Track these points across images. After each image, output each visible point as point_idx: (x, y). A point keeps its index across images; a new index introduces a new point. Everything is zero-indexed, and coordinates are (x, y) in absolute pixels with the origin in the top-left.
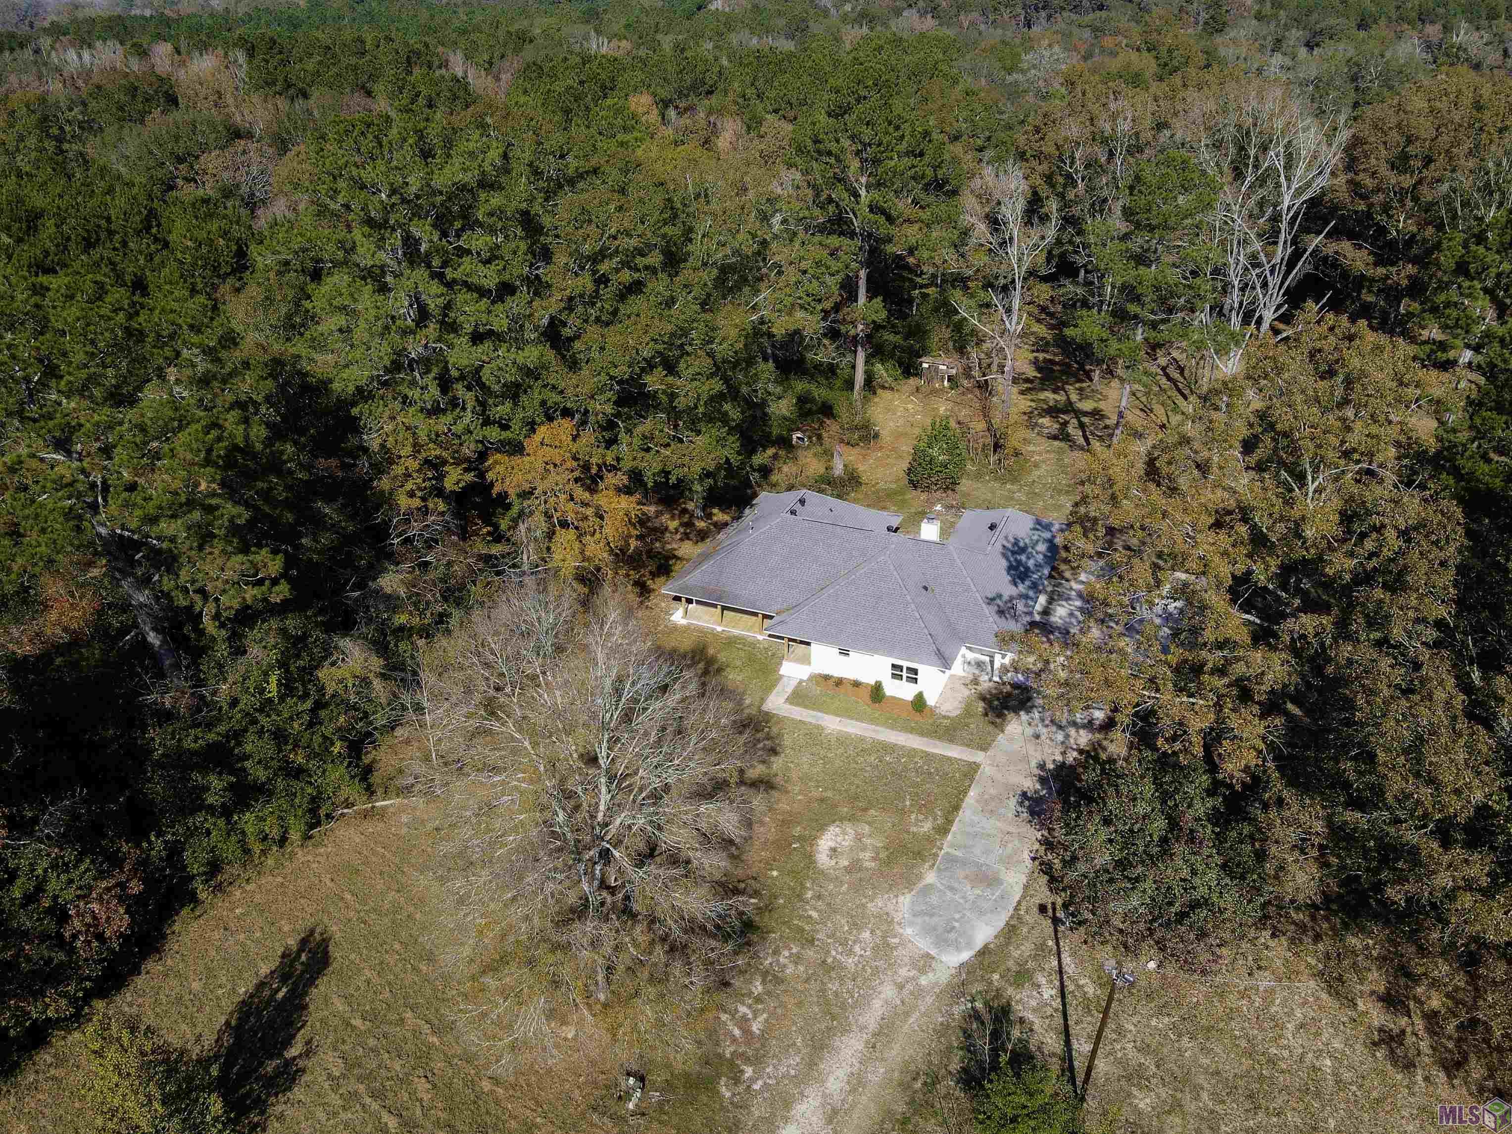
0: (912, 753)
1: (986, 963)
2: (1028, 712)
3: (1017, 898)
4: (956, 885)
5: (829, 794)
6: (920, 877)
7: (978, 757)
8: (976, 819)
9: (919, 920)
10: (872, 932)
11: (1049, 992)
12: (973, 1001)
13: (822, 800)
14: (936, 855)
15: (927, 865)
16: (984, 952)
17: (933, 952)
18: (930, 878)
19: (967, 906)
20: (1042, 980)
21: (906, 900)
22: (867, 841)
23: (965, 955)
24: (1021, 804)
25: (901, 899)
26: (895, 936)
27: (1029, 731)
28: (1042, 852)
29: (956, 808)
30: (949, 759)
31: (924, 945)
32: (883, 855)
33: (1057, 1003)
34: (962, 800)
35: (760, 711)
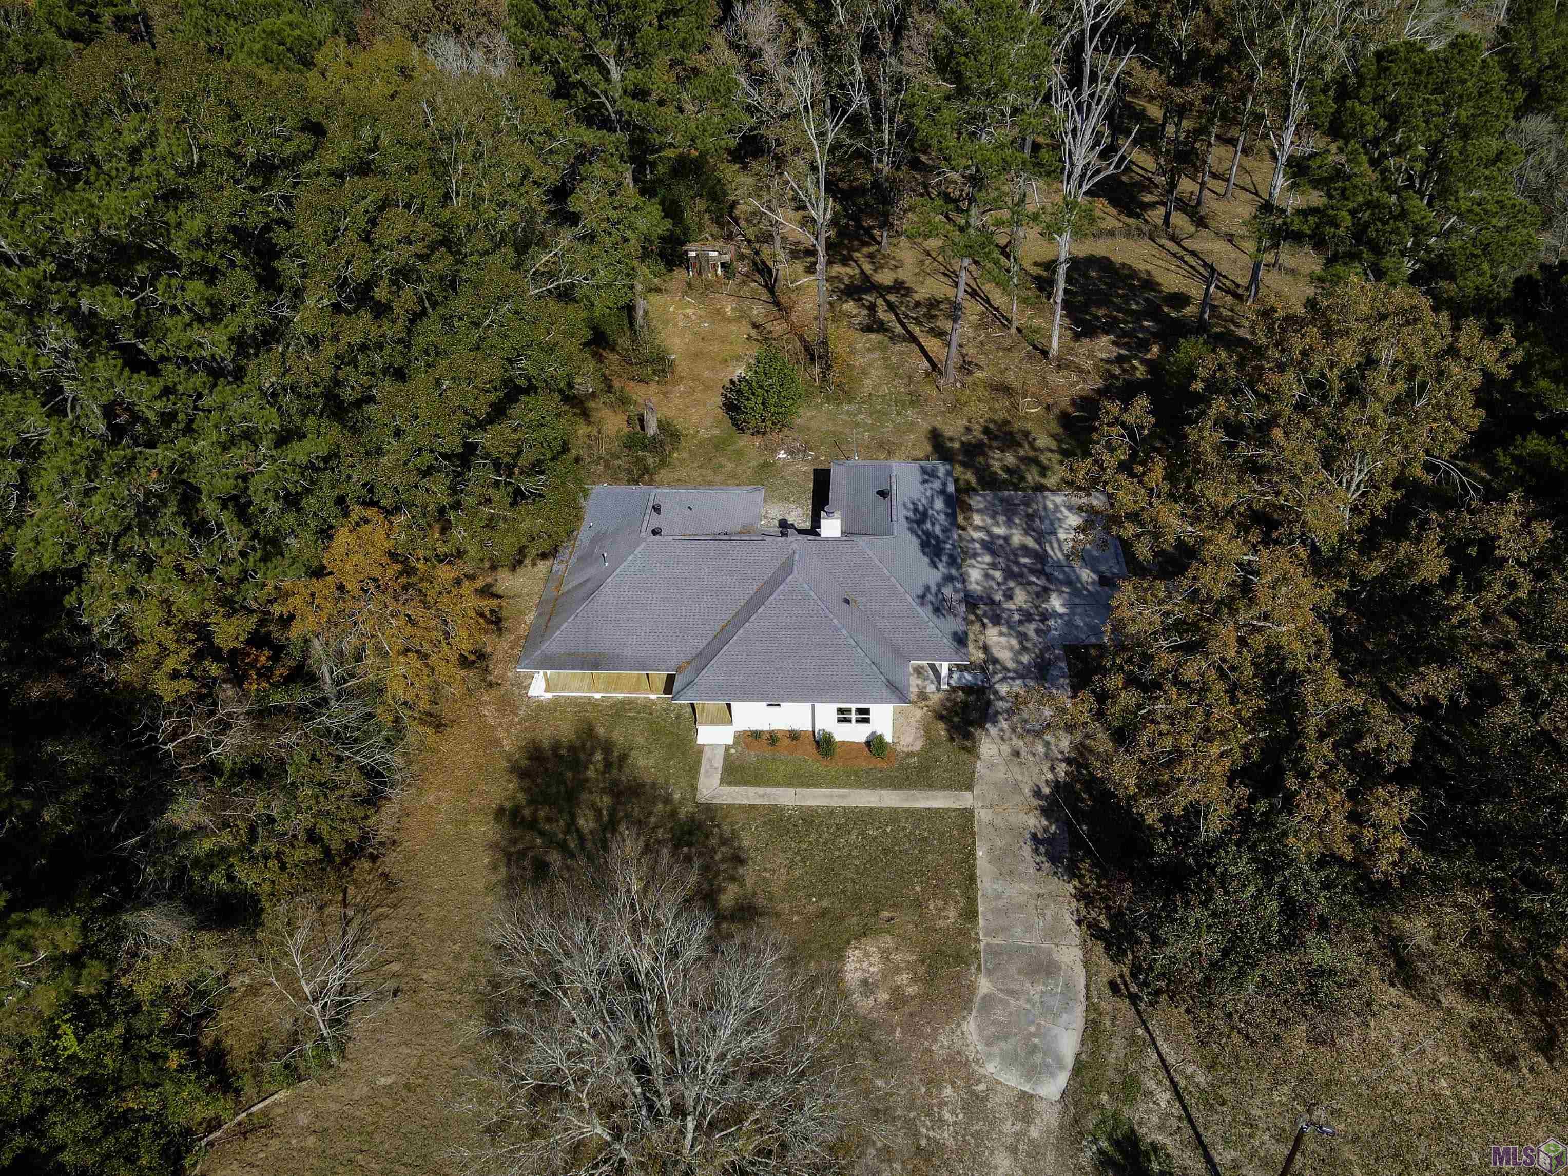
0: (894, 815)
1: (1087, 1081)
2: (995, 722)
3: (1082, 982)
4: (1016, 987)
5: (825, 903)
6: (972, 988)
7: (966, 800)
8: (999, 887)
9: (995, 1049)
10: (953, 1084)
11: (1164, 1097)
12: (1095, 1141)
13: (823, 913)
14: (976, 952)
15: (973, 969)
16: (1079, 1069)
17: (1027, 1088)
18: (984, 985)
19: (1036, 1011)
20: (1151, 1084)
21: (970, 1026)
22: (897, 957)
23: (1062, 1080)
24: (1036, 851)
25: (965, 1027)
26: (979, 1082)
27: (1006, 749)
28: (1083, 912)
29: (972, 878)
30: (937, 811)
31: (1012, 1079)
32: (921, 970)
33: (1177, 1110)
34: (973, 866)
35: (698, 805)
